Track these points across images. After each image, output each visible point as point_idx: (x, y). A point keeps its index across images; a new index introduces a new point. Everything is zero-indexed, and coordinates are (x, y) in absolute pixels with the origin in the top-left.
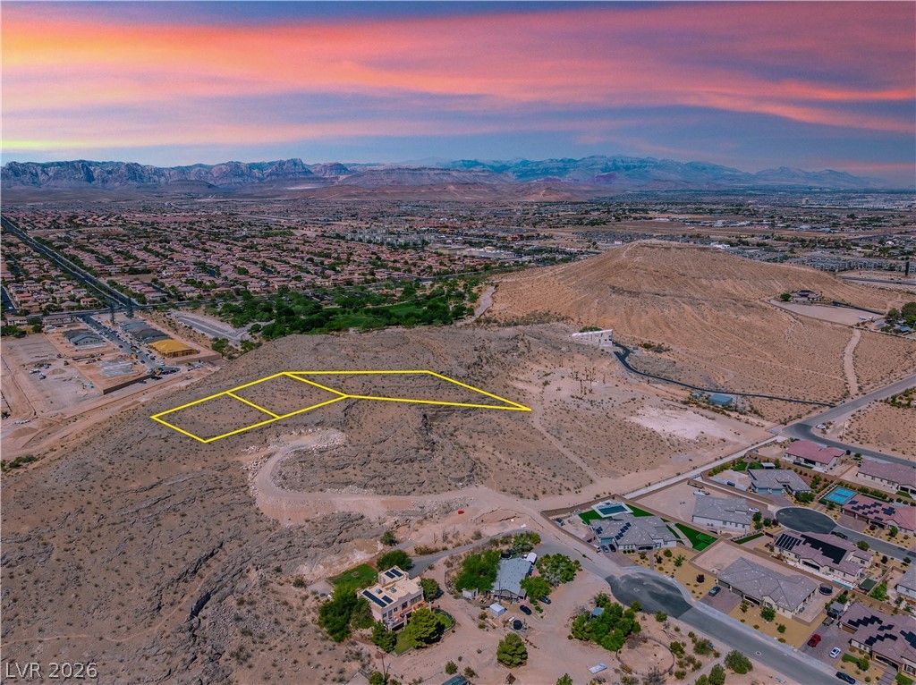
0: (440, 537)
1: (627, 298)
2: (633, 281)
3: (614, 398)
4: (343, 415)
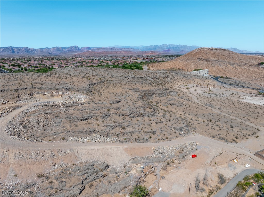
2: (206, 56)
3: (224, 93)
4: (88, 87)
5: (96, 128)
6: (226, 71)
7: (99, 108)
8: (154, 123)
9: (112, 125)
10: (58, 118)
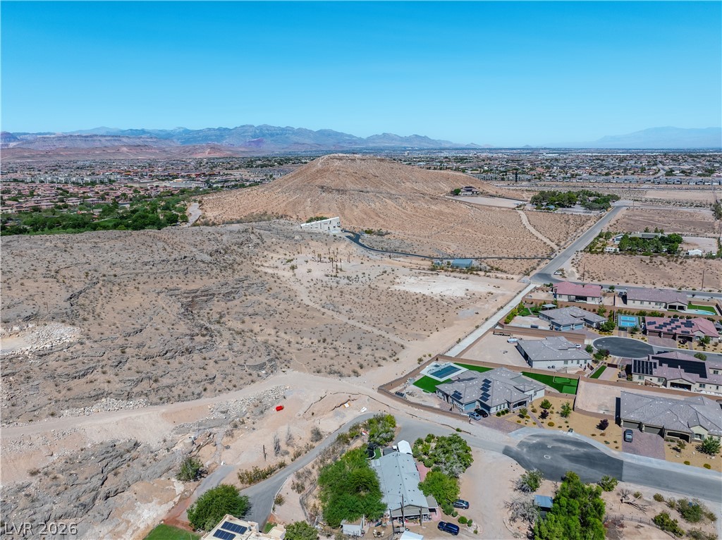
0: (270, 449)
1: (336, 196)
2: (338, 181)
3: (367, 272)
4: (67, 305)
5: (106, 387)
6: (381, 215)
7: (103, 350)
8: (211, 363)
9: (134, 378)
10: (30, 380)
